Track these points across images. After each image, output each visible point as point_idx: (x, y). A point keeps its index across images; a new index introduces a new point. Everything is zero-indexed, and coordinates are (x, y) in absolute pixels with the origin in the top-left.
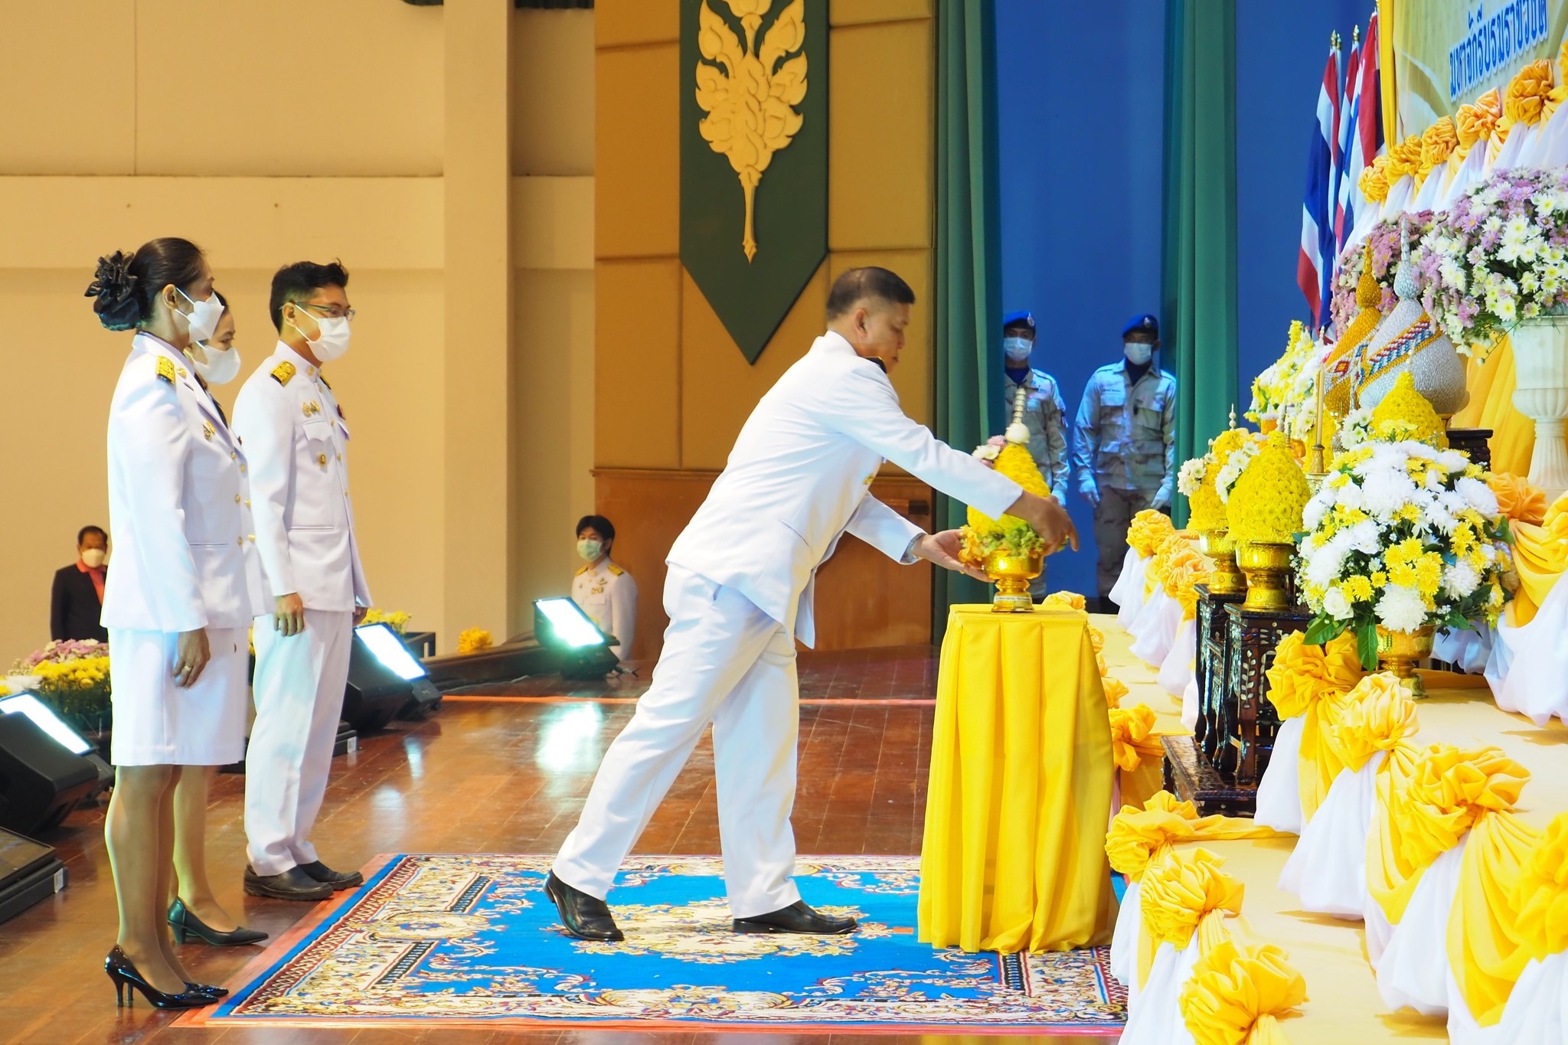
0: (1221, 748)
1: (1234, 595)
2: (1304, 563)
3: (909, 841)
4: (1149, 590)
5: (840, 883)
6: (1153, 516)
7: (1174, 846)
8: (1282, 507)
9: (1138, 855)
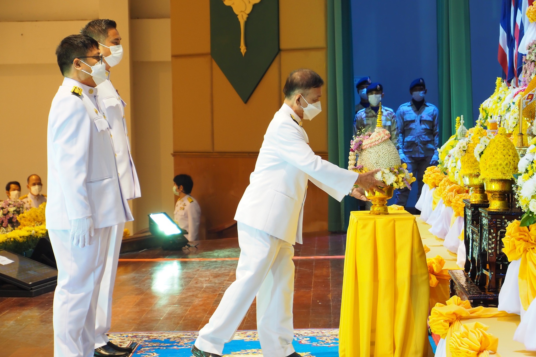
0: (479, 275)
1: (482, 204)
2: (519, 188)
3: (330, 321)
4: (435, 203)
5: (301, 342)
6: (435, 169)
7: (461, 322)
8: (505, 162)
9: (444, 326)
